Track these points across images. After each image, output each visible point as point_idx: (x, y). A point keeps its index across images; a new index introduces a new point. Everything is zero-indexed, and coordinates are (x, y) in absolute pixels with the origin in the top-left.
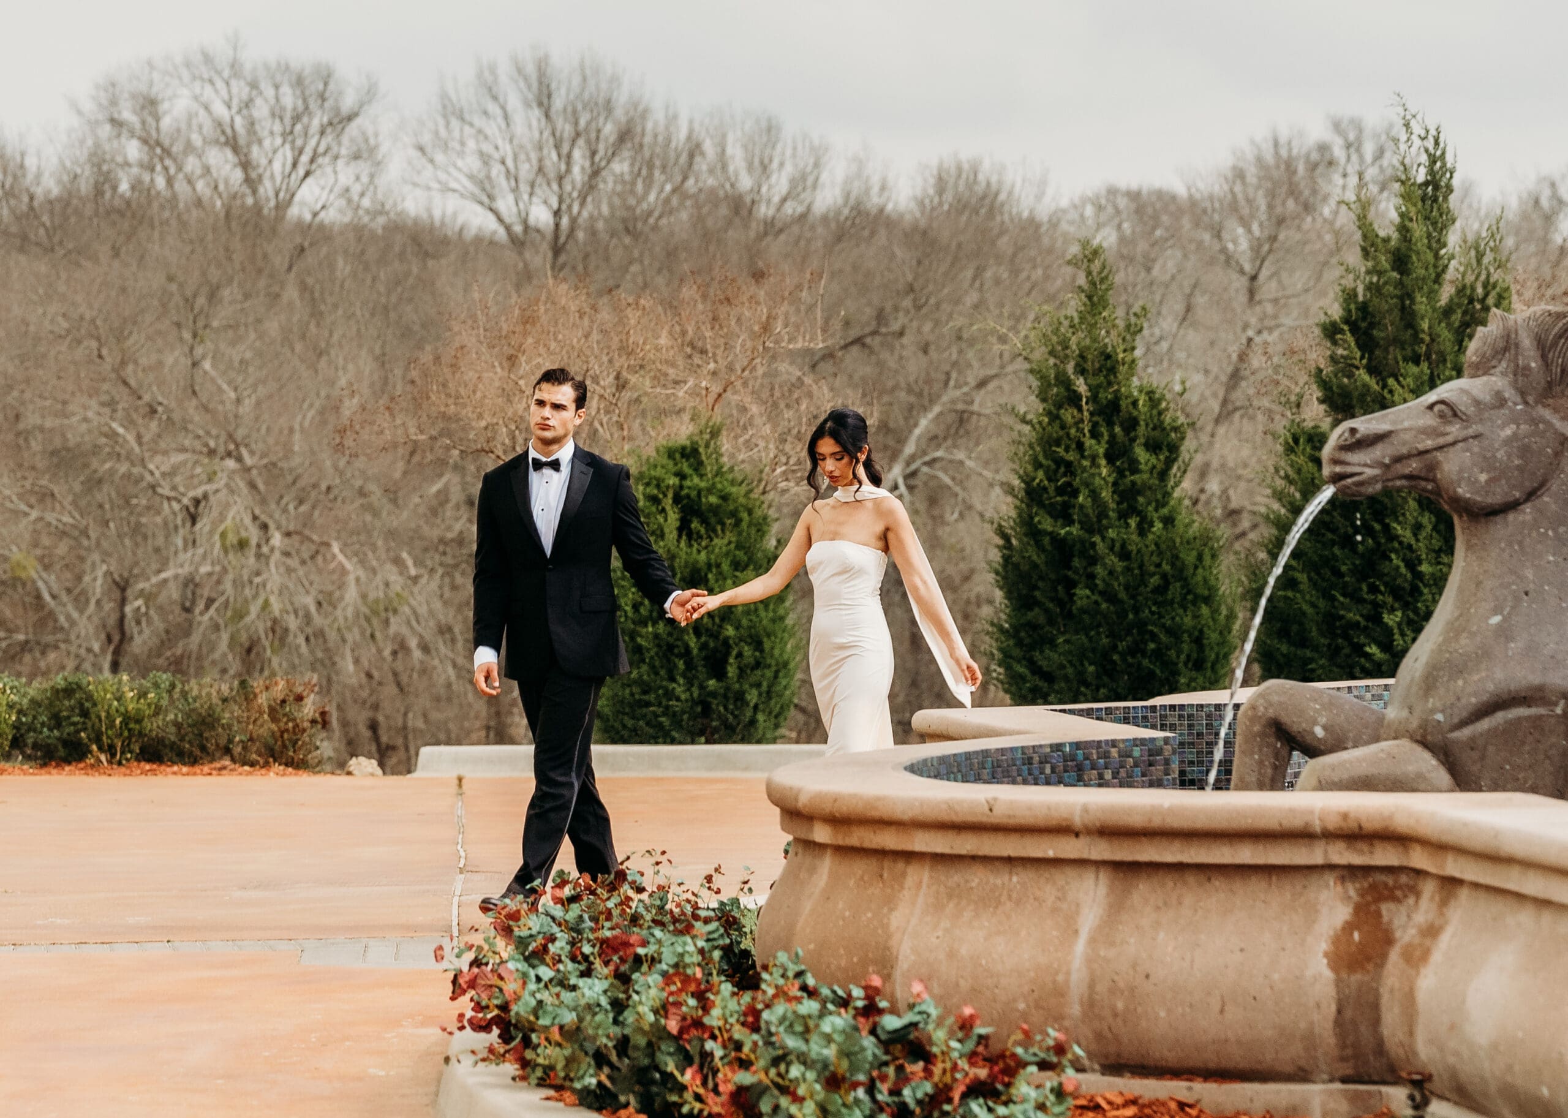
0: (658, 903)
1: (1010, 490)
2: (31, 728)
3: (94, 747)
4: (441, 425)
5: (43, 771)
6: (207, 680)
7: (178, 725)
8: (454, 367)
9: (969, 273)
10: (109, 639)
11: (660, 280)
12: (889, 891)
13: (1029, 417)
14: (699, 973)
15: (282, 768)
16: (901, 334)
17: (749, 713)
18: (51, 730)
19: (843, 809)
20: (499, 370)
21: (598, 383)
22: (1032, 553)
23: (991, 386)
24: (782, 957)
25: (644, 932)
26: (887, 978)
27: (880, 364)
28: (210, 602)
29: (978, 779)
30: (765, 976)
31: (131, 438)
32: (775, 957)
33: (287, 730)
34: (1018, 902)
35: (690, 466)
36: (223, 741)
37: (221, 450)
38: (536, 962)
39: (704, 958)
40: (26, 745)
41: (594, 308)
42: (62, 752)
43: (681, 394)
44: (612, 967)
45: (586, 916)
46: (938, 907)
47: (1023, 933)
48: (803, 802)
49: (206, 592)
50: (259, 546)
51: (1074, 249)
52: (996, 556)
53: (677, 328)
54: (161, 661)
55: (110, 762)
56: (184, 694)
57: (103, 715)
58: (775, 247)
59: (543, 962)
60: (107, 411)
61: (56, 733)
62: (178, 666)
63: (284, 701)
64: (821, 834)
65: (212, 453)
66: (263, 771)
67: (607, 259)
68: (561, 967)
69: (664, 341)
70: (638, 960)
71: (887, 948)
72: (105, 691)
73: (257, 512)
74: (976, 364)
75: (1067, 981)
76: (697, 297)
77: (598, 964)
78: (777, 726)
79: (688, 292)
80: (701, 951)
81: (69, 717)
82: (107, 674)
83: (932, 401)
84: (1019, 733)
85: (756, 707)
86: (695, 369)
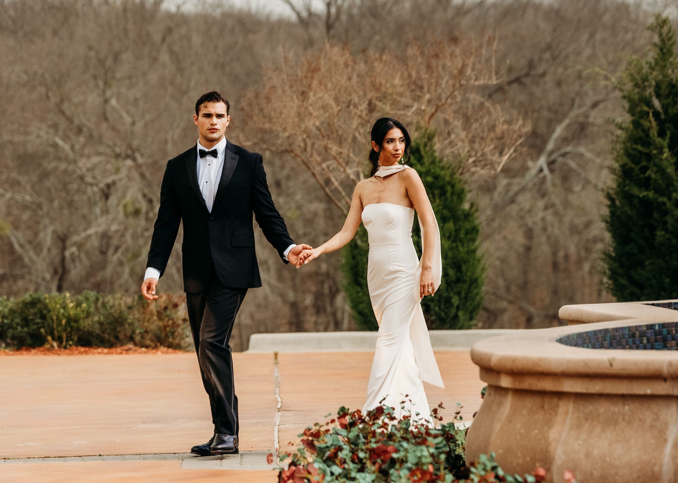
0: (404, 426)
1: (613, 171)
2: (10, 327)
3: (49, 338)
4: (260, 136)
5: (18, 353)
6: (118, 295)
7: (101, 324)
8: (268, 99)
9: (585, 37)
10: (56, 272)
11: (393, 44)
12: (548, 416)
13: (624, 126)
14: (431, 468)
15: (165, 349)
16: (543, 75)
17: (454, 311)
18: (22, 327)
19: (519, 366)
20: (296, 100)
21: (357, 108)
22: (627, 209)
23: (601, 106)
24: (483, 458)
25: (396, 445)
26: (548, 470)
27: (531, 95)
28: (117, 249)
29: (602, 347)
30: (473, 469)
31: (67, 147)
32: (479, 458)
33: (168, 326)
34: (629, 422)
35: (415, 158)
36: (129, 333)
37: (123, 155)
38: (330, 463)
39: (434, 460)
40: (7, 337)
41: (355, 62)
42: (29, 341)
43: (410, 114)
44: (377, 466)
45: (361, 435)
46: (579, 426)
47: (633, 442)
48: (494, 362)
49: (115, 242)
50: (147, 213)
51: (651, 20)
52: (606, 211)
53: (406, 74)
54: (88, 285)
55: (59, 347)
56: (104, 305)
57: (55, 318)
58: (465, 22)
59: (335, 463)
60: (52, 131)
61: (26, 329)
62: (98, 287)
63: (166, 308)
64: (505, 382)
65: (117, 156)
66: (154, 351)
67: (360, 31)
68: (346, 466)
69: (397, 81)
70: (393, 462)
71: (547, 452)
72: (56, 303)
73: (146, 191)
74: (591, 93)
75: (660, 471)
76: (418, 53)
77: (368, 464)
78: (471, 319)
79: (412, 51)
80: (432, 455)
81: (33, 320)
82: (55, 293)
83: (564, 116)
84: (626, 318)
85: (458, 308)
86: (417, 99)
